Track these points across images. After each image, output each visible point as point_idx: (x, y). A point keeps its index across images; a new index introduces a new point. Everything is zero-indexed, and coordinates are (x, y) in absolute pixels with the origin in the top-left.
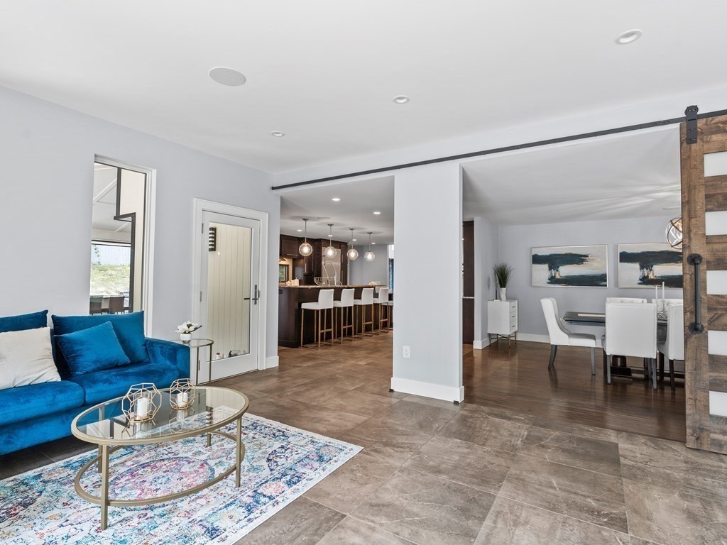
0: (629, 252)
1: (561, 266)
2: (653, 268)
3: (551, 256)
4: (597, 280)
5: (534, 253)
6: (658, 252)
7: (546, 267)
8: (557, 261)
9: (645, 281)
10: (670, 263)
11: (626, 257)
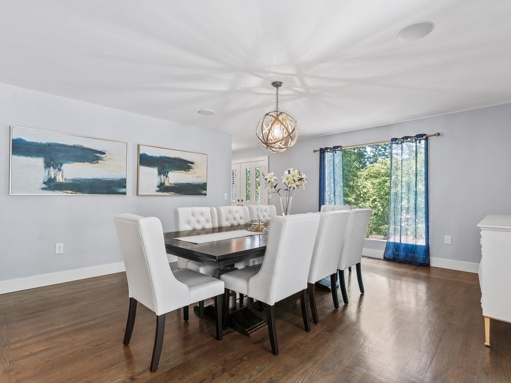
0: (149, 154)
1: (66, 163)
2: (168, 175)
3: (49, 145)
4: (114, 187)
5: (15, 136)
6: (173, 158)
7: (40, 161)
8: (61, 155)
9: (162, 188)
10: (181, 170)
11: (145, 160)
